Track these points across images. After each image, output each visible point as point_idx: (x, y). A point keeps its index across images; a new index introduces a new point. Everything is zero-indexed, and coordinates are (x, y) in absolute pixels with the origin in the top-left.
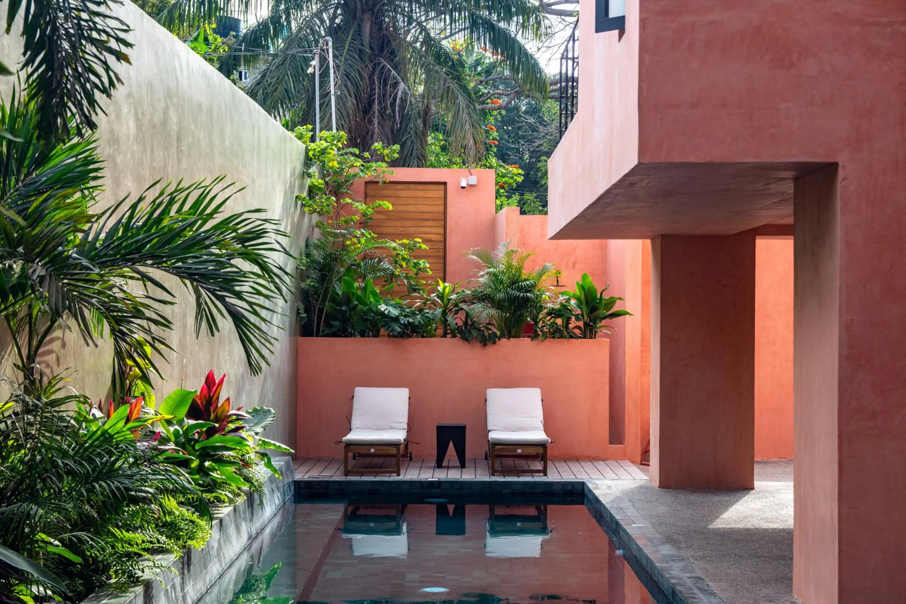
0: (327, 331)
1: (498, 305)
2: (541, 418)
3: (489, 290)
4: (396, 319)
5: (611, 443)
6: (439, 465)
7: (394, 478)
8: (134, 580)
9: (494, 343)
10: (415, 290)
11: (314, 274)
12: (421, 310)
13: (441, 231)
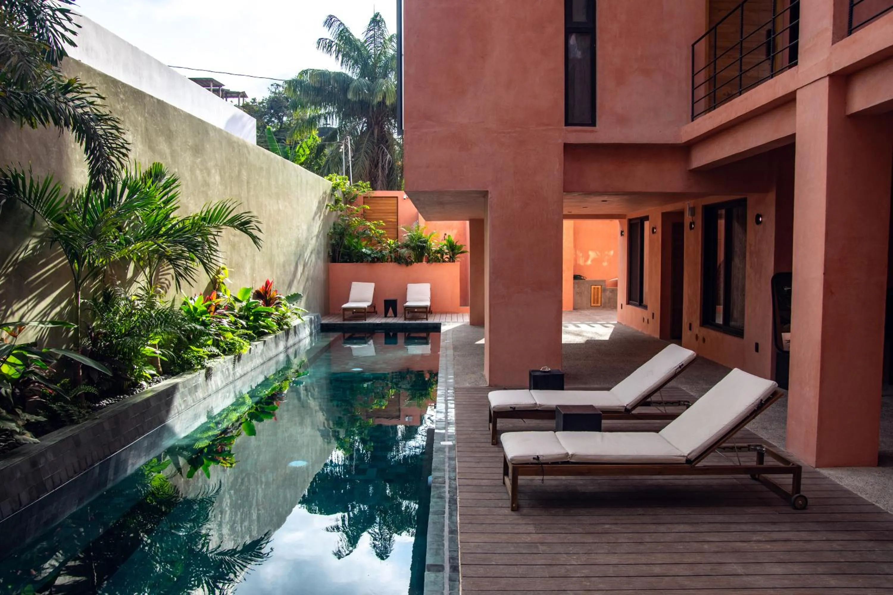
0: (342, 260)
1: (413, 249)
2: (429, 296)
3: (409, 242)
4: (370, 255)
5: (461, 306)
6: (386, 316)
7: (364, 322)
8: (203, 367)
9: (411, 264)
10: (380, 243)
11: (337, 237)
12: (381, 252)
13: (396, 217)
